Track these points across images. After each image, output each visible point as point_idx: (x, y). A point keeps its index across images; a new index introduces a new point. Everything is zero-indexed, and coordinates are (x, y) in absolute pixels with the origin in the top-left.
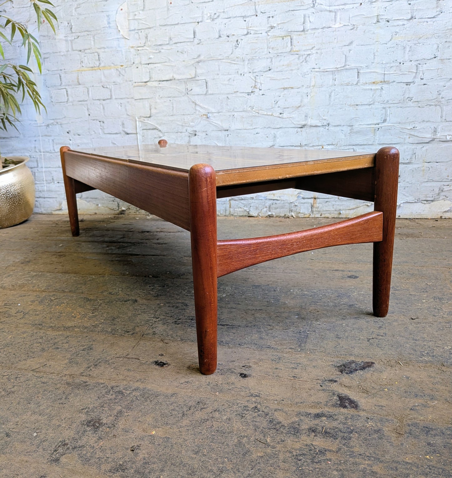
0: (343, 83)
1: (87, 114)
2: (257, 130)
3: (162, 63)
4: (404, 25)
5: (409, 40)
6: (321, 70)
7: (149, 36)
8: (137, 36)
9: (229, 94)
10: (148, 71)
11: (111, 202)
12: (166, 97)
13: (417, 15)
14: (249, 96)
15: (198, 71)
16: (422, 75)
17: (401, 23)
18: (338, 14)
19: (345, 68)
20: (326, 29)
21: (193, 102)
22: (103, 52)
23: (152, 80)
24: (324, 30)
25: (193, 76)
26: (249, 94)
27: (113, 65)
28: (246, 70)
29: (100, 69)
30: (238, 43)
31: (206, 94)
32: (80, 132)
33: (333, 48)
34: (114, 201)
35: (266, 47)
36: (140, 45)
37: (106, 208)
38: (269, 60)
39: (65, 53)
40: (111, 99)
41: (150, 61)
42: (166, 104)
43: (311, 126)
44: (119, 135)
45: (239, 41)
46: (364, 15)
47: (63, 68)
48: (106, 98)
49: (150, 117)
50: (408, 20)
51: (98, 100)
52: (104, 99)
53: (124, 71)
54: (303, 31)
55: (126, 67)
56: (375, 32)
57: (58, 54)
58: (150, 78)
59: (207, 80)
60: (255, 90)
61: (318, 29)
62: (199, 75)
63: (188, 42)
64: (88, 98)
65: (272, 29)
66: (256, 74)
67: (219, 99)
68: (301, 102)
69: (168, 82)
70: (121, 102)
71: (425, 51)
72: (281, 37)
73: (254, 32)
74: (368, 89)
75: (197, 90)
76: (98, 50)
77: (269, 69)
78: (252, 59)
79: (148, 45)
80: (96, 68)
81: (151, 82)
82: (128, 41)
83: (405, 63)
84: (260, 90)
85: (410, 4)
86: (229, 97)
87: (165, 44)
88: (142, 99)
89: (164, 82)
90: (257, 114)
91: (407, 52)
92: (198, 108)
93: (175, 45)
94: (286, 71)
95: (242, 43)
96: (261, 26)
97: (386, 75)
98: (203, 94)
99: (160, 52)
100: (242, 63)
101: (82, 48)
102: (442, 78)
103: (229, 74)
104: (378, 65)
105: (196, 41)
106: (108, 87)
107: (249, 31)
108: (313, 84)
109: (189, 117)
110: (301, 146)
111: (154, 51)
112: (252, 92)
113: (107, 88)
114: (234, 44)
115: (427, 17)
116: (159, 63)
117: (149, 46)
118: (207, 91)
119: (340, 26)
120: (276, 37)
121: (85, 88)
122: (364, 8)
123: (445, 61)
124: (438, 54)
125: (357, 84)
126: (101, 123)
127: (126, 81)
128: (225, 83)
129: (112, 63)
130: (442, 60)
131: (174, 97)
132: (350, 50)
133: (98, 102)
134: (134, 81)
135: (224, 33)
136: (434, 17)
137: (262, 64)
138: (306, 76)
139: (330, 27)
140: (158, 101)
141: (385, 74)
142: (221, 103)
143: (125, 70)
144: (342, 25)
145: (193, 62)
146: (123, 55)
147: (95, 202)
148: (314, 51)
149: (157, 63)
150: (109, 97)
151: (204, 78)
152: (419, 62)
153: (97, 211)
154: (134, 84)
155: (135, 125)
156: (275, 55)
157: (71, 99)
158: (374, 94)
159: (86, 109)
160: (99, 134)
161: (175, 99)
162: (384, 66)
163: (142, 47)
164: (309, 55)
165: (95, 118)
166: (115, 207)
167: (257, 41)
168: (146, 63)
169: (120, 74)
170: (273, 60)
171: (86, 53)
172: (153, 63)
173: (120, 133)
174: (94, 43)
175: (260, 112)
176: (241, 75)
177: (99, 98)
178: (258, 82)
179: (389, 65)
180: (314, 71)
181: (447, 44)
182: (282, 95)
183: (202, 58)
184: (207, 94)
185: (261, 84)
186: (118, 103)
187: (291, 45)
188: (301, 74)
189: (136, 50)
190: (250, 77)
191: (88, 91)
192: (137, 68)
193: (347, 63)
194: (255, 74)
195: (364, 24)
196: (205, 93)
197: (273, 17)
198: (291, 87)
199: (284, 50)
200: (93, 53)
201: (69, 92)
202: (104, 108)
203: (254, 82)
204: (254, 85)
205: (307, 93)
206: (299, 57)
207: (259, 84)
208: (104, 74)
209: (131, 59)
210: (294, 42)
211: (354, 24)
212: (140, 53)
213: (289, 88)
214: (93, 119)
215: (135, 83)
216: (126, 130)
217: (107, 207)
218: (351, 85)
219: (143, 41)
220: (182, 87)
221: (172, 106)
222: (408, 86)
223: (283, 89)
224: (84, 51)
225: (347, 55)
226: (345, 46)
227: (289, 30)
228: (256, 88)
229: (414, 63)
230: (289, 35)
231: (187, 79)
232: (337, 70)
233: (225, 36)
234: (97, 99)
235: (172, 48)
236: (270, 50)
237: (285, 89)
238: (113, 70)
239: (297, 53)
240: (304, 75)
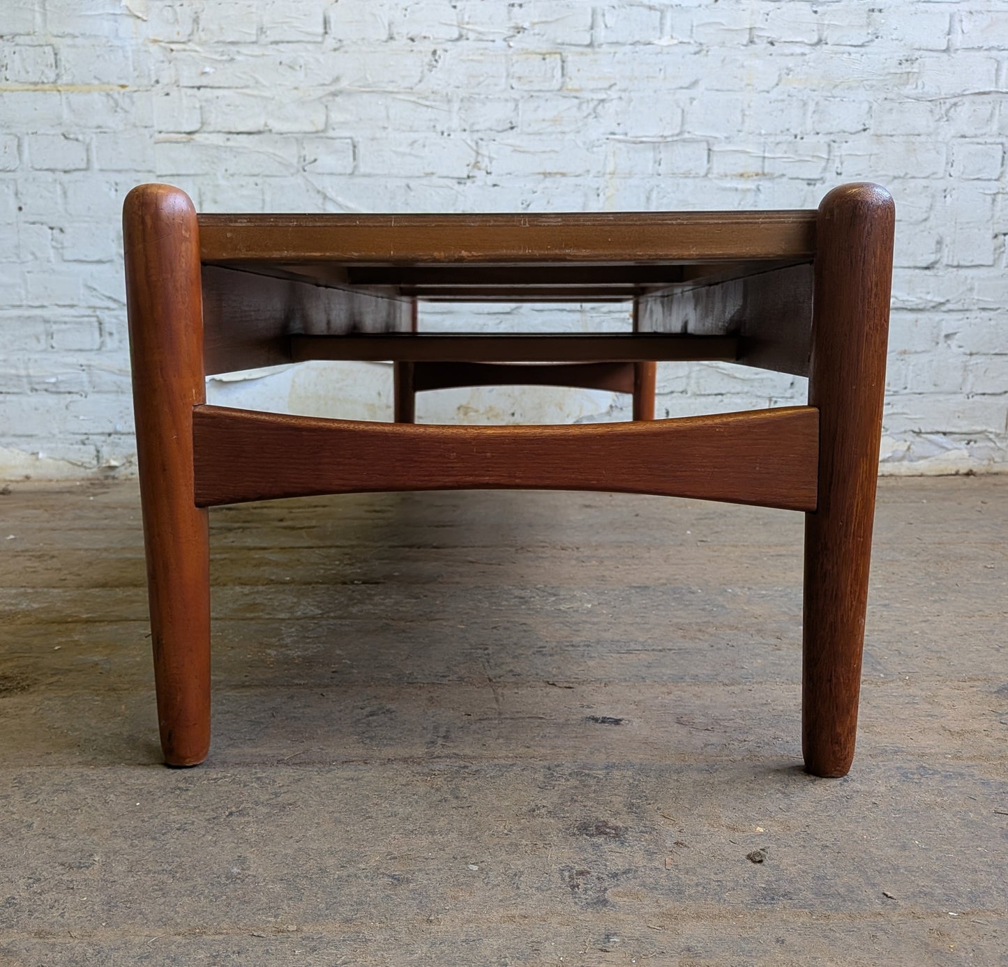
0: (676, 171)
1: (13, 205)
3: (237, 88)
4: (803, 54)
5: (814, 87)
6: (628, 138)
7: (203, 16)
8: (168, 14)
9: (411, 177)
10: (198, 106)
11: (77, 447)
12: (245, 175)
13: (831, 37)
14: (462, 186)
15: (332, 115)
16: (839, 165)
17: (798, 49)
18: (669, 15)
19: (680, 139)
20: (642, 47)
21: (318, 192)
22: (69, 46)
23: (205, 128)
24: (637, 49)
25: (321, 127)
26: (460, 181)
27: (96, 82)
28: (455, 123)
29: (59, 91)
30: (437, 58)
31: (352, 174)
33: (655, 92)
34: (84, 444)
35: (505, 74)
36: (176, 38)
37: (61, 463)
38: (511, 105)
40: (86, 169)
41: (204, 81)
42: (245, 192)
44: (107, 266)
45: (438, 52)
46: (723, 25)
48: (73, 167)
50: (811, 45)
51: (47, 170)
52: (67, 168)
53: (127, 100)
54: (591, 45)
55: (136, 91)
56: (745, 64)
58: (203, 124)
59: (356, 139)
60: (476, 173)
61: (623, 44)
62: (335, 127)
63: (309, 42)
64: (18, 163)
65: (519, 32)
66: (480, 135)
67: (386, 187)
68: (584, 207)
69: (251, 137)
70: (118, 181)
71: (845, 115)
72: (540, 54)
73: (477, 35)
74: (730, 189)
75: (328, 161)
76: (54, 41)
77: (510, 125)
78: (470, 99)
79: (200, 39)
80: (46, 87)
81: (206, 135)
82: (144, 23)
83: (805, 137)
84: (488, 173)
85: (816, 12)
86: (411, 185)
87: (245, 43)
88: (178, 175)
89: (240, 136)
91: (809, 114)
93: (274, 46)
94: (551, 133)
95: (446, 60)
96: (493, 23)
97: (766, 160)
98: (345, 174)
99: (232, 60)
100: (446, 107)
101: (5, 30)
102: (877, 174)
103: (411, 130)
104: (751, 136)
105: (330, 42)
106: (80, 137)
107: (464, 32)
108: (610, 168)
111: (216, 57)
112: (469, 177)
113: (77, 140)
114: (426, 60)
115: (849, 43)
116: (229, 88)
117: (202, 44)
118: (356, 167)
119: (671, 43)
120: (527, 52)
121: (11, 137)
122: (723, 9)
123: (885, 139)
124: (870, 123)
125: (706, 175)
126: (56, 232)
127: (135, 126)
128: (401, 149)
129: (95, 77)
130: (877, 135)
131: (268, 176)
132: (692, 99)
133: (49, 175)
134: (156, 128)
135: (403, 30)
136: (862, 46)
137: (492, 114)
138: (595, 149)
139: (649, 44)
140: (222, 182)
141: (764, 158)
142: (391, 199)
143: (131, 98)
144: (675, 42)
145: (320, 92)
146: (126, 58)
147: (25, 447)
148: (613, 94)
149: (224, 88)
150: (83, 166)
151: (347, 134)
152: (832, 137)
153: (30, 472)
154: (158, 136)
156: (525, 94)
158: (741, 200)
159: (11, 193)
160: (49, 261)
161: (268, 180)
162: (762, 140)
163: (183, 43)
164: (603, 101)
165: (37, 217)
166: (87, 460)
167: (482, 58)
168: (191, 85)
169: (116, 108)
170: (520, 106)
171: (17, 45)
172: (212, 88)
173: (111, 261)
174: (45, 21)
176: (443, 133)
177: (52, 167)
178: (483, 156)
179: (771, 139)
180: (614, 139)
181: (888, 105)
182: (540, 188)
183: (344, 84)
184: (356, 173)
185: (491, 159)
186: (107, 182)
187: (563, 75)
188: (584, 143)
189: (165, 48)
190: (467, 143)
191: (19, 146)
192: (167, 94)
193: (687, 128)
194: (476, 136)
195: (723, 44)
196: (349, 171)
197: (521, 6)
198: (561, 171)
199: (546, 86)
200: (41, 46)
202: (65, 193)
203: (474, 154)
204: (473, 162)
205: (598, 189)
206: (581, 104)
207: (486, 160)
208: (69, 103)
209: (149, 70)
210: (570, 68)
211: (702, 41)
212: (176, 59)
213: (556, 173)
214: (32, 221)
215: (160, 132)
217: (63, 459)
218: (694, 177)
219: (186, 29)
220: (290, 154)
221: (261, 197)
222: (812, 187)
223: (542, 176)
224: (13, 38)
225: (686, 110)
226: (682, 88)
227: (559, 41)
228: (479, 169)
229: (823, 139)
230: (559, 51)
231: (305, 133)
232: (665, 142)
233: (405, 37)
234: (45, 167)
235: (266, 53)
236: (514, 83)
237: (546, 175)
238: (96, 95)
239: (575, 94)
240: (591, 146)
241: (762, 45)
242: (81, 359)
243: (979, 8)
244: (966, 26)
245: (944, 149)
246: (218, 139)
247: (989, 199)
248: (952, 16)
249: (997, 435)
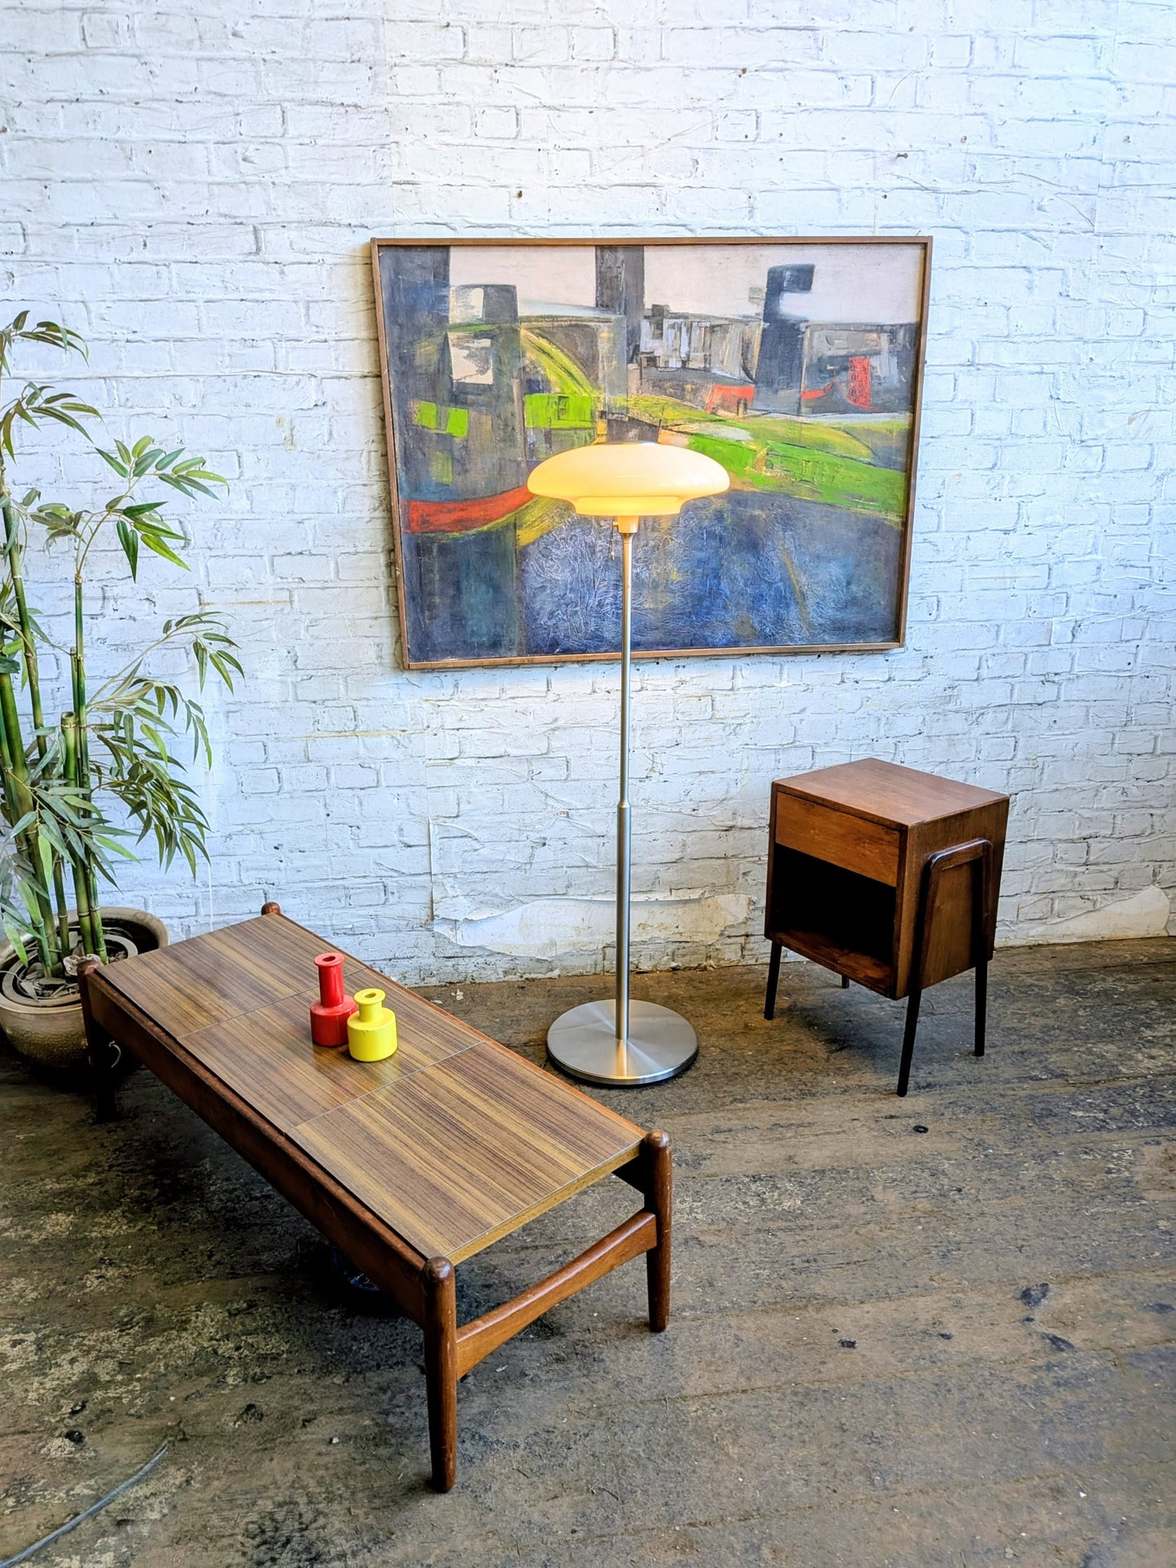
1: (323, 813)
2: (654, 836)
3: (485, 728)
4: (879, 688)
5: (886, 708)
6: (758, 747)
7: (461, 683)
8: (436, 682)
9: (607, 779)
10: (457, 741)
12: (491, 784)
13: (898, 676)
15: (553, 743)
17: (874, 685)
18: (786, 669)
19: (793, 745)
20: (767, 690)
21: (542, 793)
22: (365, 706)
23: (462, 755)
24: (764, 691)
25: (544, 751)
27: (384, 729)
28: (639, 743)
29: (357, 736)
31: (566, 780)
32: (302, 846)
33: (776, 717)
35: (673, 711)
38: (677, 730)
39: (279, 705)
40: (376, 787)
41: (462, 725)
42: (490, 796)
43: (742, 828)
44: (390, 849)
46: (823, 674)
47: (272, 732)
48: (367, 786)
49: (457, 816)
50: (883, 683)
51: (348, 788)
52: (363, 787)
53: (406, 740)
54: (732, 689)
55: (413, 734)
56: (839, 696)
57: (262, 705)
58: (461, 752)
59: (569, 758)
60: (652, 774)
61: (755, 688)
62: (554, 750)
63: (537, 696)
64: (326, 785)
65: (683, 684)
66: (656, 750)
67: (590, 787)
68: (727, 792)
69: (495, 759)
70: (400, 793)
71: (907, 725)
72: (698, 697)
73: (654, 687)
75: (549, 773)
76: (353, 703)
77: (676, 743)
78: (649, 728)
79: (459, 698)
80: (348, 734)
81: (463, 760)
82: (419, 689)
83: (879, 740)
84: (661, 773)
85: (887, 661)
86: (607, 785)
87: (492, 699)
88: (443, 787)
89: (488, 759)
90: (655, 811)
91: (883, 725)
92: (550, 802)
93: (512, 700)
94: (705, 747)
95: (632, 703)
96: (665, 679)
97: (853, 756)
98: (562, 781)
99: (482, 710)
101: (317, 698)
103: (609, 749)
104: (842, 742)
105: (551, 696)
106: (372, 766)
107: (645, 685)
108: (746, 766)
109: (532, 816)
110: (725, 858)
111: (470, 709)
112: (648, 776)
113: (370, 768)
115: (910, 679)
116: (480, 728)
117: (461, 701)
118: (568, 775)
119: (787, 687)
120: (689, 696)
121: (322, 768)
123: (934, 739)
124: (923, 729)
126: (354, 828)
127: (412, 756)
129: (384, 726)
131: (507, 783)
132: (802, 720)
133: (350, 792)
134: (427, 757)
135: (603, 686)
136: (919, 680)
137: (665, 736)
138: (735, 755)
139: (772, 688)
140: (474, 790)
143: (409, 738)
145: (544, 729)
146: (406, 712)
148: (747, 720)
149: (477, 728)
150: (374, 785)
151: (563, 754)
154: (428, 762)
155: (426, 831)
156: (687, 722)
157: (286, 787)
159: (322, 804)
160: (348, 848)
161: (508, 787)
163: (447, 700)
164: (740, 724)
165: (341, 821)
167: (657, 700)
168: (452, 728)
169: (399, 745)
170: (683, 731)
171: (327, 707)
172: (467, 729)
173: (394, 845)
174: (347, 690)
175: (660, 807)
177: (352, 786)
178: (658, 763)
180: (748, 748)
181: (936, 717)
182: (697, 782)
183: (560, 723)
184: (569, 779)
185: (663, 764)
186: (392, 794)
187: (713, 709)
188: (728, 752)
189: (434, 705)
190: (645, 755)
191: (328, 774)
192: (436, 735)
193: (798, 738)
194: (652, 751)
195: (823, 685)
196: (565, 777)
197: (684, 667)
198: (712, 770)
199: (702, 717)
200: (344, 707)
201: (284, 775)
202: (361, 803)
203: (652, 762)
204: (651, 767)
205: (737, 779)
206: (725, 727)
207: (660, 765)
208: (364, 743)
209: (423, 719)
210: (718, 705)
211: (809, 685)
212: (441, 711)
213: (708, 771)
214: (336, 822)
215: (430, 760)
216: (406, 840)
218: (804, 769)
219: (450, 691)
220: (523, 769)
221: (501, 798)
224: (322, 702)
225: (797, 727)
226: (794, 713)
227: (710, 689)
228: (656, 771)
229: (891, 741)
230: (711, 694)
231: (533, 755)
232: (783, 748)
233: (604, 691)
235: (506, 705)
236: (679, 716)
237: (701, 773)
238: (384, 737)
239: (722, 721)
240: (731, 754)
241: (849, 684)
242: (371, 911)
243: (999, 651)
244: (990, 663)
245: (974, 743)
246: (472, 762)
247: (1005, 772)
248: (980, 658)
249: (1011, 922)
